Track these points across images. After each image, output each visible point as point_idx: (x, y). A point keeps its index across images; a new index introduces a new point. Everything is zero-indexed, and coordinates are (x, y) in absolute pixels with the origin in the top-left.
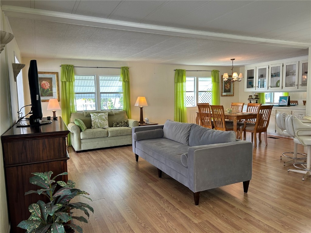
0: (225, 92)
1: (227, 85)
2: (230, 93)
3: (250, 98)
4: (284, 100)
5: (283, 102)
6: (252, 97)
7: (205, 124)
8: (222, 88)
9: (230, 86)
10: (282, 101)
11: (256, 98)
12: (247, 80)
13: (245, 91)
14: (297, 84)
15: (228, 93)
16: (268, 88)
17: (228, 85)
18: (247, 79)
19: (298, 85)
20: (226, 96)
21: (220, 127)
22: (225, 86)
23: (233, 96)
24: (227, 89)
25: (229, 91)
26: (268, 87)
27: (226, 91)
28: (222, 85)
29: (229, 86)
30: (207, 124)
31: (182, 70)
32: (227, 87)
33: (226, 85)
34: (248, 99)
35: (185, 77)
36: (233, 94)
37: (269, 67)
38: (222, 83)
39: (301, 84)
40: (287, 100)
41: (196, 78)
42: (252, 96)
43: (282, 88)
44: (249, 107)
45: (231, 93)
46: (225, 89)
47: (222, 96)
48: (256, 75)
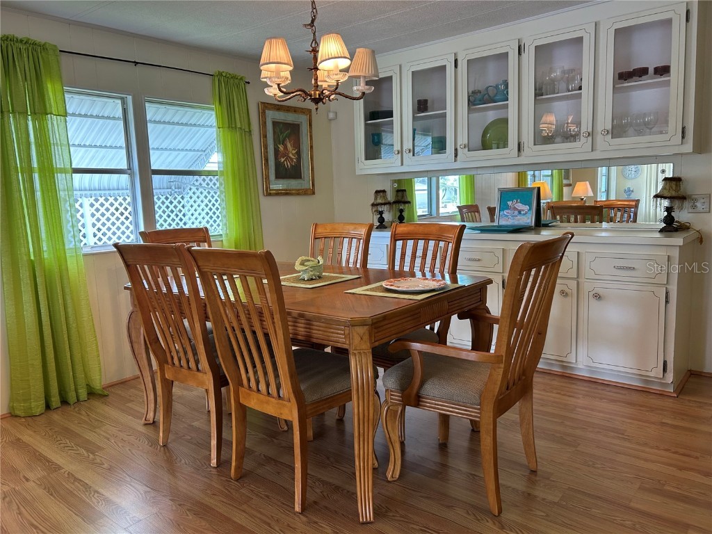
0: (279, 176)
1: (286, 148)
2: (299, 181)
3: (379, 201)
4: (520, 206)
5: (516, 212)
6: (385, 197)
7: (176, 361)
8: (267, 160)
9: (299, 154)
10: (508, 208)
11: (400, 198)
12: (366, 125)
13: (358, 172)
14: (590, 130)
15: (293, 184)
16: (456, 156)
17: (289, 145)
18: (366, 120)
19: (591, 134)
20: (287, 193)
21: (262, 387)
22: (276, 151)
23: (314, 193)
24: (288, 164)
25: (294, 172)
26: (456, 150)
27: (282, 173)
28: (266, 147)
29: (292, 152)
30: (184, 363)
31: (34, 44)
32: (286, 155)
33: (281, 148)
34: (373, 205)
35: (58, 86)
36: (313, 185)
37: (456, 61)
38: (265, 136)
39: (609, 127)
40: (530, 206)
41: (130, 99)
42: (384, 191)
43: (519, 150)
44: (399, 243)
45: (305, 184)
46: (278, 165)
47: (269, 194)
48: (402, 102)
